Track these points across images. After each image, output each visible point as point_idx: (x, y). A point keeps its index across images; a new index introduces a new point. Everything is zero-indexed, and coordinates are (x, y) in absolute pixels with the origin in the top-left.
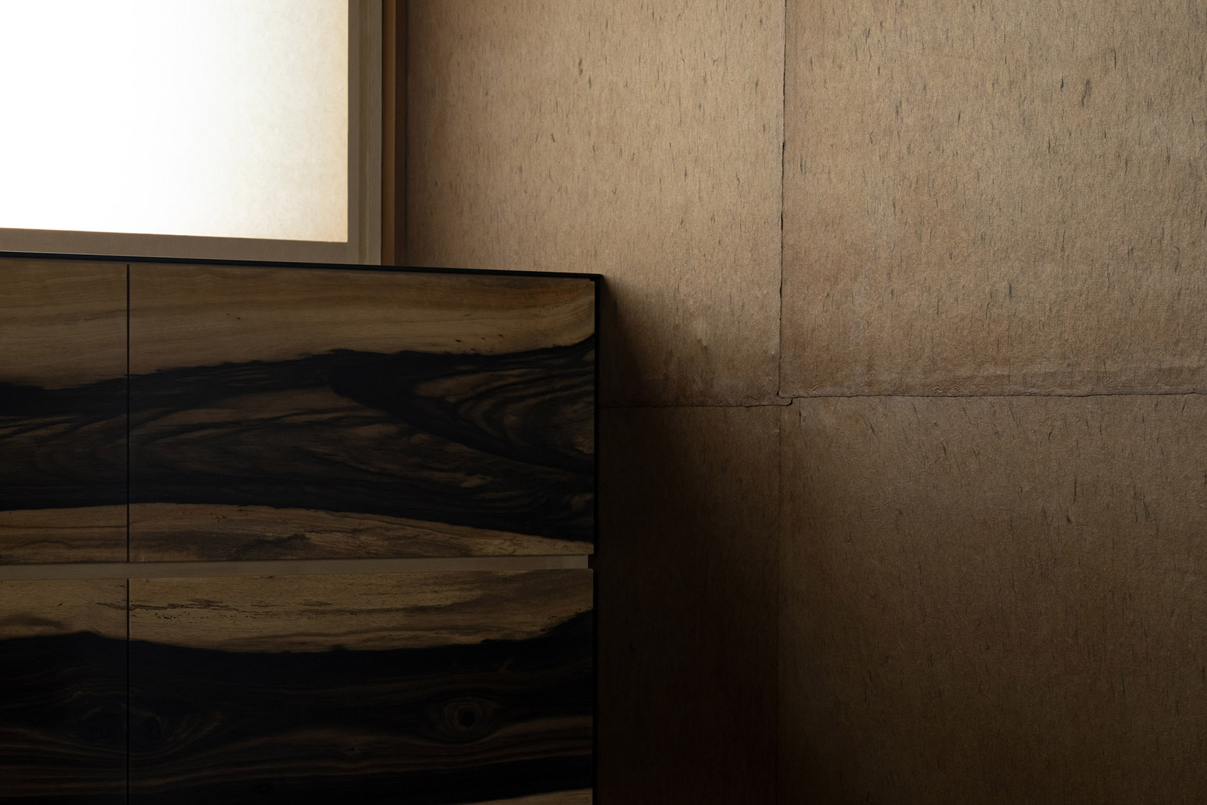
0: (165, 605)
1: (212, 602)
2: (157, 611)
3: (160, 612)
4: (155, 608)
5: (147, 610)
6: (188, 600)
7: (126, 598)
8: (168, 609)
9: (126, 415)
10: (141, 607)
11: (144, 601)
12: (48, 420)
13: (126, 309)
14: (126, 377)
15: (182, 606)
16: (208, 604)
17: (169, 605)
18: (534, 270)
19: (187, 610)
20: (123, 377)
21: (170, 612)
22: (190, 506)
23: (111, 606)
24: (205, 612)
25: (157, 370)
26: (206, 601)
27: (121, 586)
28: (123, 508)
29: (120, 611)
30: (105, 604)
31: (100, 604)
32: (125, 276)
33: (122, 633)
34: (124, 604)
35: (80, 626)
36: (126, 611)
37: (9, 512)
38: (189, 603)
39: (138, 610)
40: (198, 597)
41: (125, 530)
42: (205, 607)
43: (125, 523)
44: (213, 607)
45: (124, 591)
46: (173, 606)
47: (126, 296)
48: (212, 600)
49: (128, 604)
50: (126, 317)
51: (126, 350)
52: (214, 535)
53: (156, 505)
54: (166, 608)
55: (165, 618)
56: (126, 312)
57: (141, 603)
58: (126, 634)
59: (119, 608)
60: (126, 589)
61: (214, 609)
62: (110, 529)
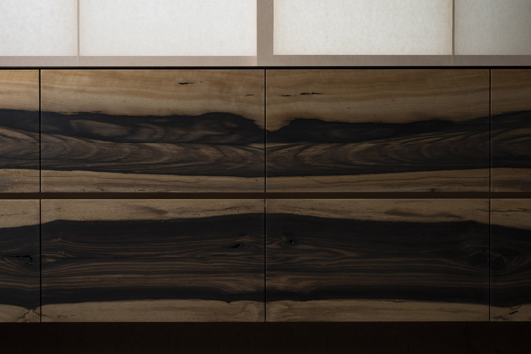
0: (506, 210)
2: (502, 213)
3: (504, 213)
4: (502, 211)
5: (498, 212)
6: (517, 209)
7: (489, 207)
8: (508, 212)
9: (489, 131)
10: (496, 211)
12: (456, 134)
13: (489, 88)
14: (489, 116)
15: (514, 211)
16: (525, 210)
17: (508, 210)
19: (516, 212)
20: (487, 116)
21: (508, 213)
22: (518, 169)
23: (483, 210)
24: (524, 214)
25: (503, 113)
26: (525, 209)
27: (487, 202)
28: (488, 170)
29: (486, 212)
30: (480, 209)
31: (478, 209)
32: (489, 74)
33: (487, 221)
34: (488, 209)
35: (469, 218)
36: (489, 212)
37: (439, 171)
39: (494, 212)
40: (521, 207)
41: (489, 179)
42: (524, 212)
43: (489, 176)
44: (528, 212)
46: (510, 211)
47: (489, 83)
48: (527, 209)
49: (490, 209)
50: (489, 91)
51: (489, 104)
52: (529, 182)
53: (503, 169)
54: (507, 212)
55: (506, 216)
56: (489, 89)
57: (496, 209)
58: (489, 222)
59: (486, 211)
60: (489, 203)
61: (529, 213)
62: (482, 179)
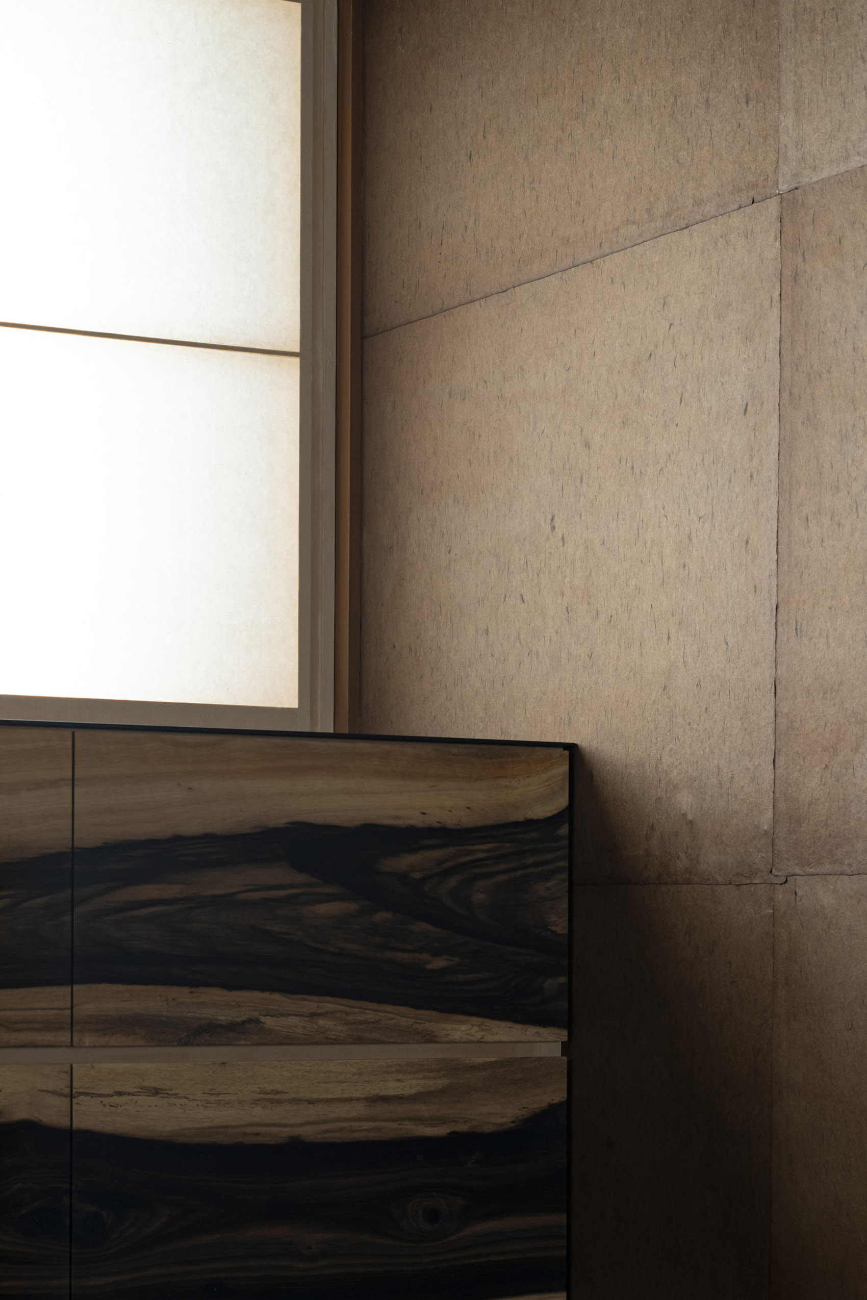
0: (111, 1092)
1: (161, 1090)
2: (102, 1099)
3: (106, 1100)
4: (100, 1096)
5: (92, 1097)
6: (136, 1088)
7: (69, 1084)
8: (114, 1097)
9: (70, 891)
10: (86, 1094)
11: (89, 1088)
13: (71, 778)
14: (71, 850)
15: (129, 1094)
16: (156, 1092)
17: (115, 1092)
18: (502, 739)
19: (134, 1097)
20: (67, 850)
21: (116, 1100)
22: (138, 988)
23: (54, 1093)
24: (153, 1100)
25: (104, 843)
26: (155, 1089)
27: (65, 1072)
28: (66, 990)
29: (63, 1099)
30: (47, 1091)
31: (42, 1091)
32: (70, 743)
33: (64, 1122)
34: (67, 1091)
35: (21, 1114)
36: (69, 1099)
38: (136, 1090)
39: (82, 1097)
40: (146, 1084)
41: (68, 1012)
42: (153, 1095)
43: (69, 1005)
44: (161, 1095)
45: (67, 1077)
46: (120, 1094)
47: (71, 765)
48: (160, 1087)
49: (71, 1090)
50: (71, 787)
51: (71, 822)
52: (163, 1019)
53: (102, 986)
54: (111, 1096)
55: (111, 1106)
56: (71, 782)
57: (85, 1091)
58: (69, 1123)
59: (62, 1095)
60: (70, 1075)
61: (163, 1097)
62: (53, 1012)
